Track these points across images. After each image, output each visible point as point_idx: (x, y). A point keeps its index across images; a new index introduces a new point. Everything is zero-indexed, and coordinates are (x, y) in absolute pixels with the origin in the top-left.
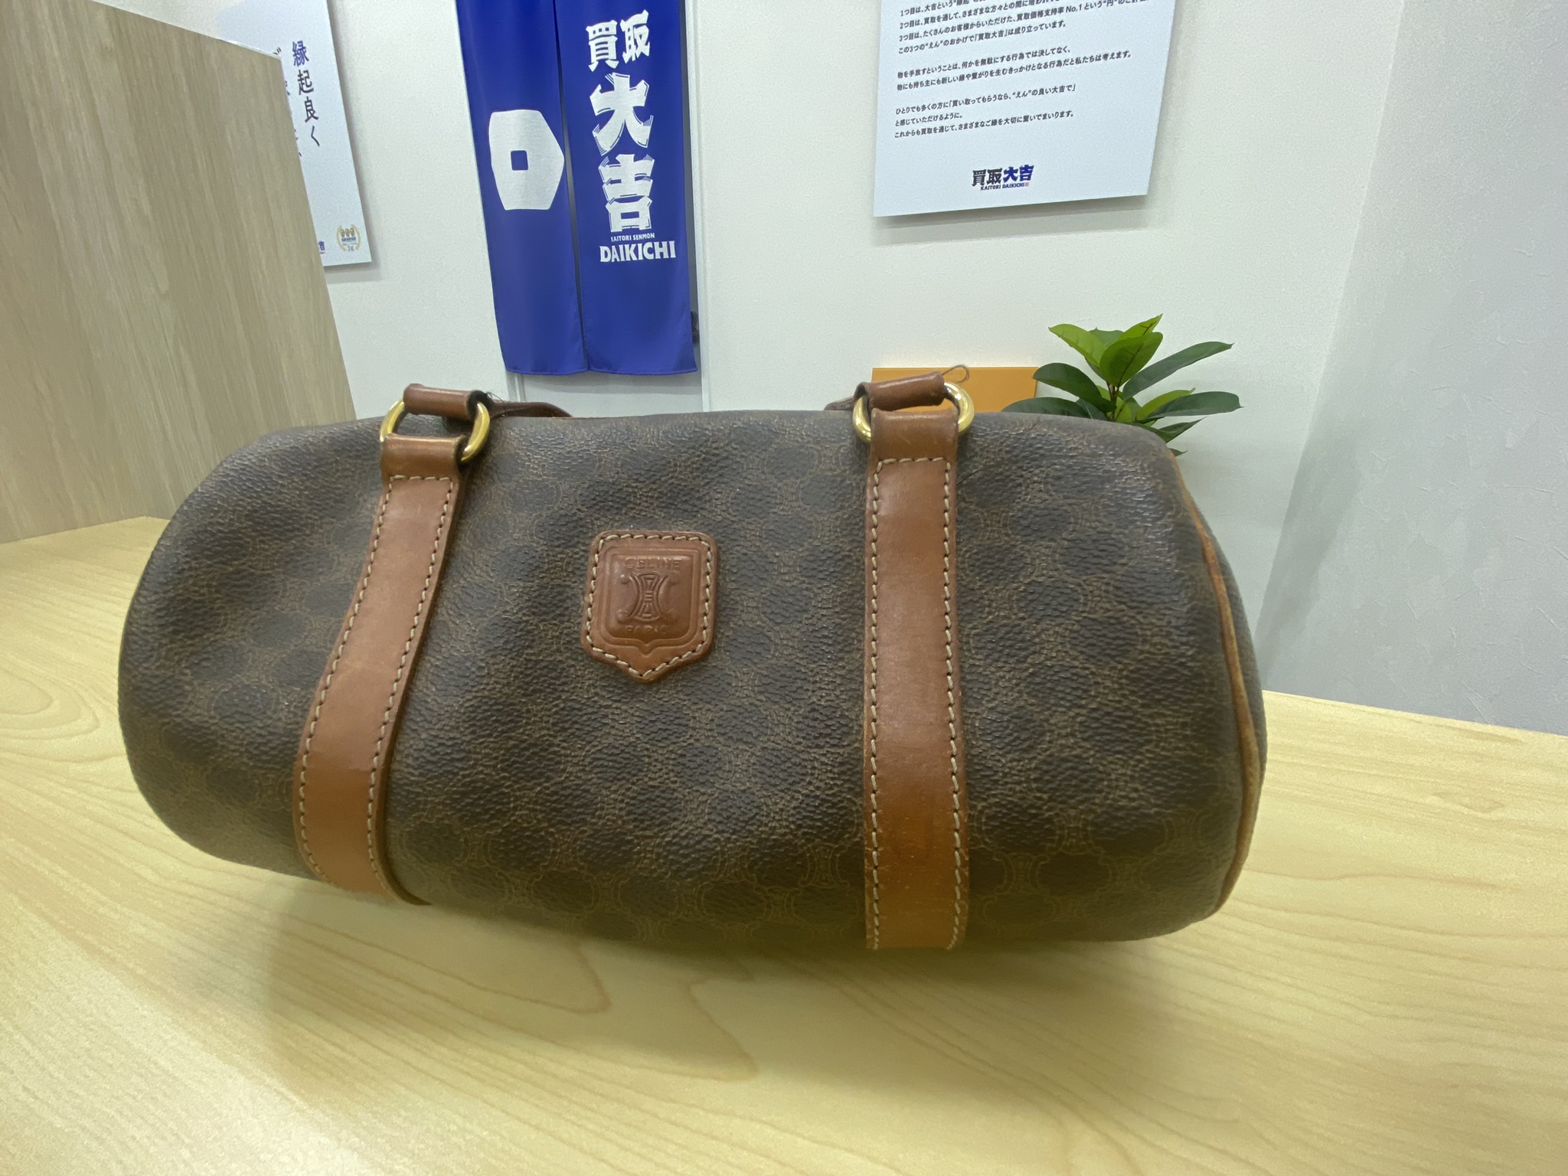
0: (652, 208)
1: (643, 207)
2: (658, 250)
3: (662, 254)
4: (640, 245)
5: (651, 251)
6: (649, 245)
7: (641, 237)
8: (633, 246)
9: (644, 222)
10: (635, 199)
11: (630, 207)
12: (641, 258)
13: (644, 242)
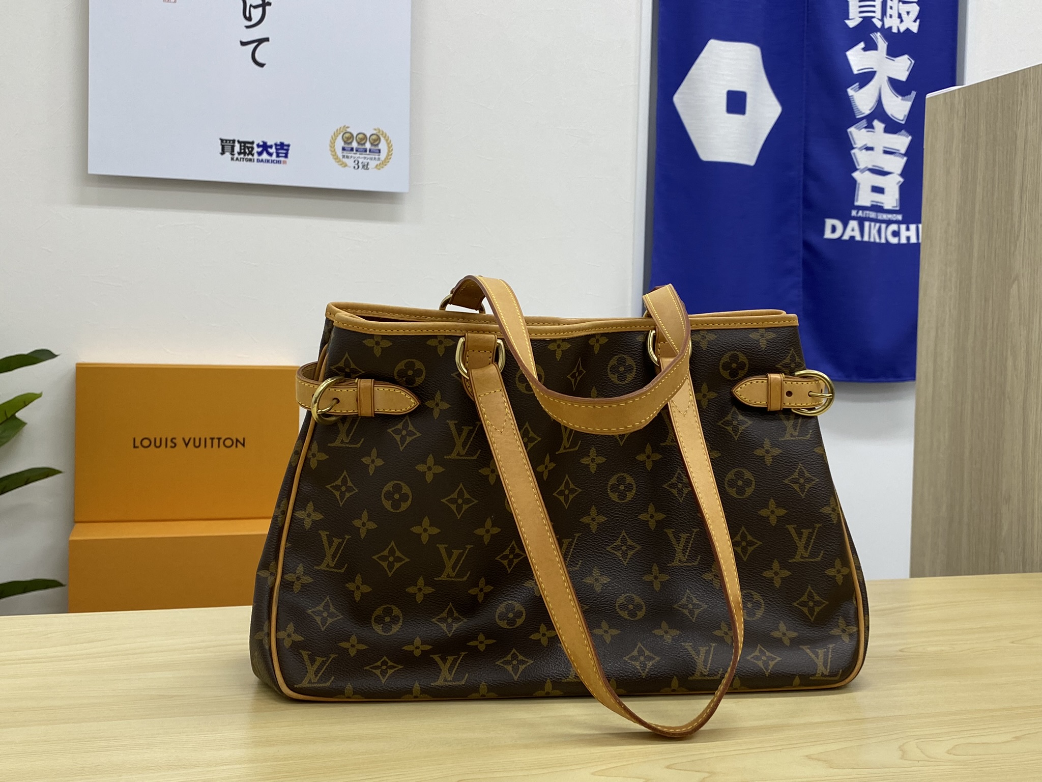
0: (902, 188)
1: (892, 185)
2: (904, 234)
3: (908, 238)
4: (883, 226)
5: (896, 234)
6: (894, 227)
7: (885, 217)
8: (878, 225)
9: (891, 199)
10: (883, 173)
11: (879, 181)
12: (883, 241)
13: (889, 223)
